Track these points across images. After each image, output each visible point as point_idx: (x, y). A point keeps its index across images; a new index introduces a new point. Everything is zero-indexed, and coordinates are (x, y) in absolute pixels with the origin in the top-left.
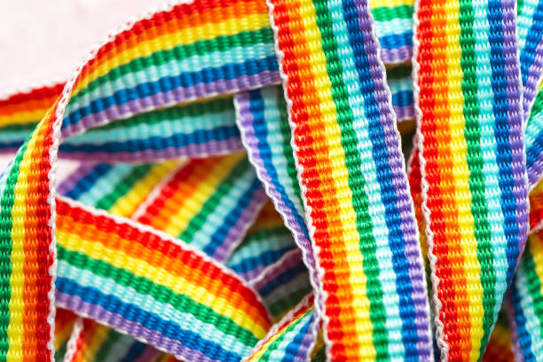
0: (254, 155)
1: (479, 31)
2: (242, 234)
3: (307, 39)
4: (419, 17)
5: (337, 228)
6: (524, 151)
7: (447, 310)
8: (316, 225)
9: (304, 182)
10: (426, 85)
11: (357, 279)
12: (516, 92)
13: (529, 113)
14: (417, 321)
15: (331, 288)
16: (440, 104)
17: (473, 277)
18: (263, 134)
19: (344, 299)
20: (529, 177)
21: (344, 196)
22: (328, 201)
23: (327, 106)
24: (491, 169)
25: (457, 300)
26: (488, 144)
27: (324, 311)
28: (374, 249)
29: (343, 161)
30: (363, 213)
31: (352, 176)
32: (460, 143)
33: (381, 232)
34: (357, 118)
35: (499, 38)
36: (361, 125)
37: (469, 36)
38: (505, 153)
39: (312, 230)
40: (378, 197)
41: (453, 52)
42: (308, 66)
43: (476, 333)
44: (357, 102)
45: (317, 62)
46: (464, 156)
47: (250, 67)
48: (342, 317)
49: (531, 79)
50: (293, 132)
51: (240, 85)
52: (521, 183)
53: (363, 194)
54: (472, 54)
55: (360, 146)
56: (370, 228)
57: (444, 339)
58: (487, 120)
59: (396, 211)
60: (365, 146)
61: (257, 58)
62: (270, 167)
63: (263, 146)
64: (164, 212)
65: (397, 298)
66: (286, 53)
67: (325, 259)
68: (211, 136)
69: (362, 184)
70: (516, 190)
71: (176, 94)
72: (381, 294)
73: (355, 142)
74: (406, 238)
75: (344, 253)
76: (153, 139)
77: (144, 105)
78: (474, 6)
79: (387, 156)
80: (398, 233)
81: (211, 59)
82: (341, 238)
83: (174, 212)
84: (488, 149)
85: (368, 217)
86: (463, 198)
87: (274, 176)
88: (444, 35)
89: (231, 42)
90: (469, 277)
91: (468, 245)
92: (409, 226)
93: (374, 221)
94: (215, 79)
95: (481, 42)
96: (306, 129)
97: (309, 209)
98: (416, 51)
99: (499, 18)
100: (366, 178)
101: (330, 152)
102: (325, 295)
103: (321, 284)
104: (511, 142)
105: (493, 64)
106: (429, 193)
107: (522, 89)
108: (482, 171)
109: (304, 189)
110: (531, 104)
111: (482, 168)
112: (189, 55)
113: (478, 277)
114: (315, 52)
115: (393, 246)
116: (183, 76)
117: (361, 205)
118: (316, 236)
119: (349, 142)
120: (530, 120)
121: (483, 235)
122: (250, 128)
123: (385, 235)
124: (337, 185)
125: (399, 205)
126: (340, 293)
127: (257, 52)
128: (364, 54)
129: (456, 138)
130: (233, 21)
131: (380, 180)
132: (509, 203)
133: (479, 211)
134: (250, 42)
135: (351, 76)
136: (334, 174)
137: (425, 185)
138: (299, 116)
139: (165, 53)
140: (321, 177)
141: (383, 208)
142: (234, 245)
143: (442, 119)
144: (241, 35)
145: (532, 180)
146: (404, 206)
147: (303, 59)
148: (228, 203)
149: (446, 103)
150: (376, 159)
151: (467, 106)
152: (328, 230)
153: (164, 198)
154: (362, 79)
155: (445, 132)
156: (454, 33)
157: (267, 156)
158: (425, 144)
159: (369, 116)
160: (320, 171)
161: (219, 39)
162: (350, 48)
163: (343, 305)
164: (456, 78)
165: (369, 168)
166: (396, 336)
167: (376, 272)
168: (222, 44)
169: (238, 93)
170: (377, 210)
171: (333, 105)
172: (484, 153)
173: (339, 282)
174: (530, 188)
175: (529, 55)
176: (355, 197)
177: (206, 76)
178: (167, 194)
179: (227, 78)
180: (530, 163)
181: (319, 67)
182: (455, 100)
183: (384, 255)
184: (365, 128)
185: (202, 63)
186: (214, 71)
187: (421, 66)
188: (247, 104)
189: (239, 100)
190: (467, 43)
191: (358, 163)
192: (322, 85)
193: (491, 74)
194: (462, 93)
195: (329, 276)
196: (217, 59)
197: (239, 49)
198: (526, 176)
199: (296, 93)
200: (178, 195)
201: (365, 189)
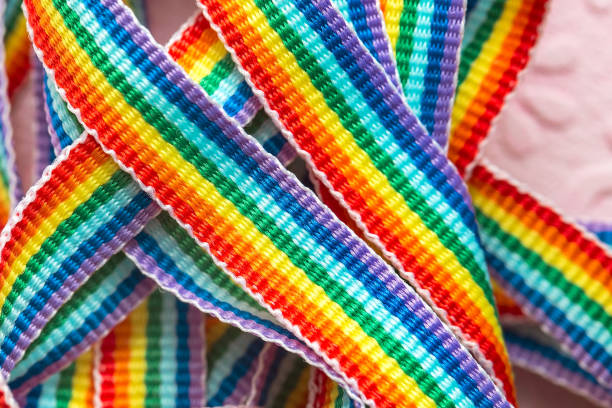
0: (181, 292)
1: (312, 46)
2: (204, 362)
3: (165, 160)
4: (245, 68)
5: (314, 312)
6: (419, 122)
7: (452, 312)
8: (295, 322)
9: (254, 291)
10: (294, 125)
11: (369, 347)
12: (380, 77)
13: (401, 85)
14: (446, 346)
15: (353, 371)
16: (318, 133)
17: (453, 267)
18: (170, 266)
19: (371, 372)
20: (438, 141)
21: (298, 278)
22: (287, 293)
23: (224, 207)
24: (401, 159)
25: (454, 297)
26: (384, 139)
27: (363, 396)
28: (361, 307)
29: (273, 247)
30: (326, 282)
31: (291, 255)
32: (360, 156)
33: (355, 288)
34: (258, 199)
35: (333, 40)
36: (266, 203)
37: (306, 56)
38: (405, 138)
39: (296, 330)
40: (329, 258)
41: (300, 80)
42: (182, 183)
43: (487, 312)
44: (248, 186)
45: (189, 175)
46: (370, 165)
47: (123, 217)
48: (382, 390)
49: (381, 54)
50: (208, 251)
51: (123, 239)
52: (436, 153)
53: (314, 265)
54: (319, 71)
55: (280, 222)
56: (342, 291)
57: (469, 340)
58: (369, 119)
59: (355, 260)
60: (284, 220)
61: (125, 205)
62: (199, 291)
63: (179, 276)
64: (118, 390)
65: (414, 339)
66: (154, 186)
67: (329, 349)
68: (118, 297)
69: (306, 256)
70: (435, 162)
71: (69, 285)
72: (399, 344)
73: (272, 222)
74: (381, 279)
75: (338, 331)
76: (69, 337)
77: (46, 314)
78: (292, 27)
79: (311, 217)
80: (371, 278)
81: (82, 234)
82: (325, 319)
83: (126, 383)
84: (387, 144)
85: (333, 283)
86: (396, 204)
87: (209, 297)
88: (280, 70)
89: (90, 206)
90: (449, 268)
91: (429, 241)
92: (376, 266)
93: (342, 282)
94: (97, 248)
95: (320, 55)
96: (219, 240)
97: (278, 312)
98: (265, 102)
99: (323, 22)
100: (306, 248)
101: (255, 246)
102: (353, 381)
103: (344, 374)
104: (403, 124)
105: (344, 66)
106: (364, 219)
107: (382, 69)
108: (395, 166)
109: (258, 297)
110: (397, 76)
111: (393, 164)
112: (58, 243)
113: (457, 263)
114: (180, 166)
115: (375, 293)
116: (65, 265)
117: (319, 276)
118: (304, 333)
119: (267, 226)
120: (405, 90)
121: (435, 223)
122: (158, 269)
123: (361, 288)
124: (284, 272)
125: (354, 253)
126: (364, 369)
127: (121, 200)
128: (228, 140)
129: (354, 154)
130: (81, 187)
131: (320, 242)
132: (437, 178)
133: (417, 204)
134: (109, 195)
135: (227, 166)
136: (274, 264)
137: (356, 215)
138: (203, 234)
139: (37, 256)
140: (264, 274)
141: (341, 266)
142: (203, 377)
143: (329, 146)
144: (96, 195)
145: (442, 143)
146: (360, 251)
147: (173, 181)
148: (168, 343)
149: (323, 129)
150: (302, 225)
151: (343, 119)
152: (308, 319)
153: (108, 378)
154: (239, 162)
155: (340, 156)
156: (289, 62)
157: (189, 284)
158: (329, 178)
159: (268, 190)
160: (260, 269)
161: (77, 211)
162: (212, 142)
163: (375, 378)
164: (318, 101)
165: (301, 238)
166: (438, 372)
167: (379, 327)
168: (82, 214)
169: (125, 246)
170: (337, 271)
171: (228, 202)
172: (387, 150)
173: (355, 360)
174: (444, 151)
175: (365, 33)
176: (309, 272)
177: (86, 251)
178: (108, 372)
179: (107, 240)
180: (431, 130)
181: (193, 177)
182: (329, 121)
183: (374, 306)
184: (272, 203)
185: (75, 243)
186: (91, 242)
187: (279, 112)
188: (139, 249)
189: (130, 252)
190: (307, 62)
191: (289, 239)
192: (206, 191)
193: (347, 77)
194: (332, 111)
195: (343, 361)
196: (87, 230)
197: (102, 208)
198: (435, 143)
199: (187, 215)
200: (118, 366)
201: (312, 258)
